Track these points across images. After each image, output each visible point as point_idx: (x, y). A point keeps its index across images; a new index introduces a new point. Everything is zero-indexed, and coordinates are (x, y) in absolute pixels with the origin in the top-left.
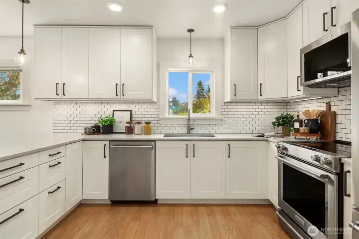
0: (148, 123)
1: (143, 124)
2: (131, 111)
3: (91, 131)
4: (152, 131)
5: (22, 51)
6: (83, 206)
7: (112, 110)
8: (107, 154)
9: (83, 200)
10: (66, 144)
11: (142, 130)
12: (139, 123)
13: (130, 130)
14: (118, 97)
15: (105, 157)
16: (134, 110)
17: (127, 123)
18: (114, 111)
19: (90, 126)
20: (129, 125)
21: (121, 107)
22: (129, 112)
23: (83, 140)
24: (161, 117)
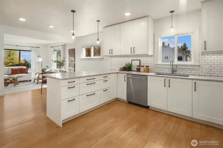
0: (147, 66)
1: (145, 67)
2: (140, 60)
3: (122, 69)
4: (150, 71)
5: (98, 40)
6: (117, 100)
7: (131, 60)
8: (126, 80)
9: (117, 98)
10: (110, 74)
11: (144, 70)
12: (143, 66)
13: (139, 70)
14: (132, 54)
15: (125, 81)
16: (141, 60)
17: (138, 66)
18: (132, 60)
19: (122, 67)
20: (138, 67)
21: (135, 58)
22: (139, 61)
23: (117, 73)
24: (156, 63)
